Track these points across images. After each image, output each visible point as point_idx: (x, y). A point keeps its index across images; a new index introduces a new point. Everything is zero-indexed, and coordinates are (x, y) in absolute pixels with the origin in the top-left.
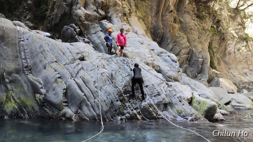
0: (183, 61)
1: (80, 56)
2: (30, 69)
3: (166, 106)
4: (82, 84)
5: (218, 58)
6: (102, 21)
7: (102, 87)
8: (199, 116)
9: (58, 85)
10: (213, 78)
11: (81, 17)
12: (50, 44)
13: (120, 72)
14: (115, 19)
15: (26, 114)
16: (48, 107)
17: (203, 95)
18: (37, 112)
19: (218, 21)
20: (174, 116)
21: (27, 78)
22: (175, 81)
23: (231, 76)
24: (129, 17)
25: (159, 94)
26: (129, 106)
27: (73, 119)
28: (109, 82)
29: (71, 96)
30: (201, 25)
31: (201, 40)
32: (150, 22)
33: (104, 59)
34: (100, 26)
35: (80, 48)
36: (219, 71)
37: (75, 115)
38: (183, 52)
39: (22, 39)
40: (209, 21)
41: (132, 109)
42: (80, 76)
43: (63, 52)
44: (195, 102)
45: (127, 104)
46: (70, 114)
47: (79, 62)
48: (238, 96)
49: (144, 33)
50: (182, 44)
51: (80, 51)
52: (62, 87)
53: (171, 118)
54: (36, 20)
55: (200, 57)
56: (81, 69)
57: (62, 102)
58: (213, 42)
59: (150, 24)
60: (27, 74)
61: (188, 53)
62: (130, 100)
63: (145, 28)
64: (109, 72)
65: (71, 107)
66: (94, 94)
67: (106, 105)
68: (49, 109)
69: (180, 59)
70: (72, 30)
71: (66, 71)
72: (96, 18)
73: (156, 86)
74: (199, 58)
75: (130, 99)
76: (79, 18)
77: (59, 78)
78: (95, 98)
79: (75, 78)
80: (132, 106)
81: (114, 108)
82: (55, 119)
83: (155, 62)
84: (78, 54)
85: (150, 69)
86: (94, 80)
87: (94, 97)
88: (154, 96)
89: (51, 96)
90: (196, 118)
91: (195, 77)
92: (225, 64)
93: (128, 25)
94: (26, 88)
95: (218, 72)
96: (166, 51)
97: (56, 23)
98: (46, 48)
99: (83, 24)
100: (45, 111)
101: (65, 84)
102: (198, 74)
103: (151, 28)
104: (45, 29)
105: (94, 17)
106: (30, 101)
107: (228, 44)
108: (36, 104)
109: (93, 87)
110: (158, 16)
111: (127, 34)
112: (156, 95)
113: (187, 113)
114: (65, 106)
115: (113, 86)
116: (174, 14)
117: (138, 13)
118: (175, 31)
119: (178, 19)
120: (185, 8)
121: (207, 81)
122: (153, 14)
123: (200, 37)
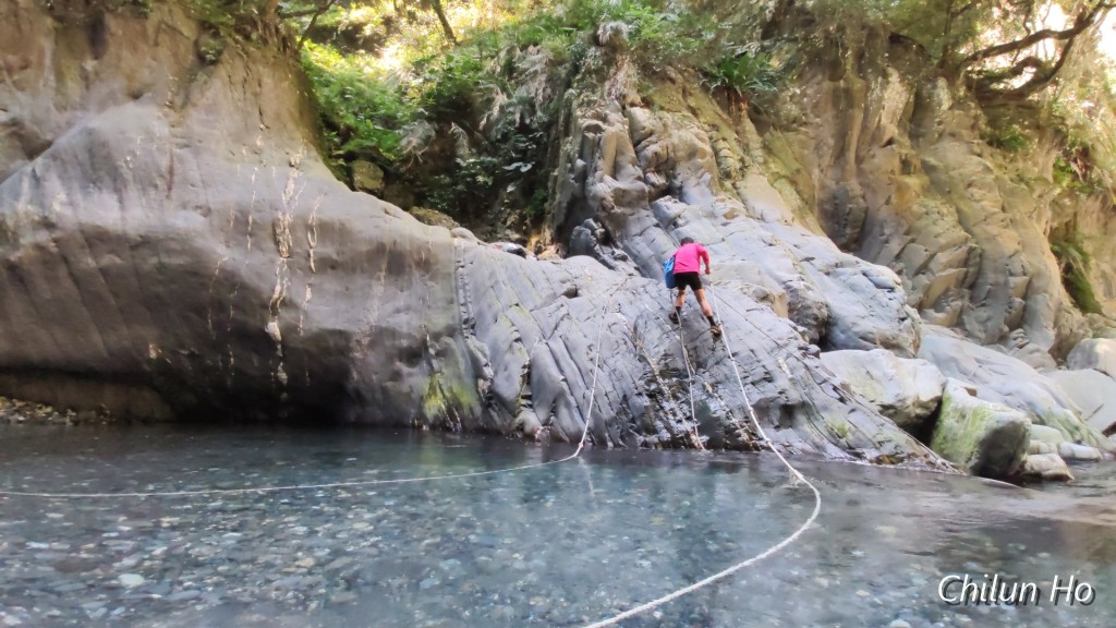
0: (948, 290)
6: (658, 201)
11: (605, 198)
14: (692, 190)
24: (741, 180)
30: (1010, 167)
31: (1015, 215)
32: (817, 185)
34: (654, 214)
38: (943, 261)
40: (1042, 151)
49: (789, 216)
50: (935, 234)
55: (1013, 271)
59: (816, 190)
61: (965, 263)
63: (796, 201)
69: (932, 284)
70: (589, 235)
72: (641, 196)
74: (1012, 274)
76: (601, 203)
91: (1000, 340)
93: (736, 200)
96: (854, 259)
99: (612, 216)
102: (1012, 329)
103: (821, 203)
105: (636, 193)
110: (842, 163)
111: (729, 223)
116: (901, 145)
117: (772, 165)
118: (907, 197)
119: (916, 162)
120: (940, 123)
121: (1050, 352)
122: (827, 160)
123: (1009, 204)
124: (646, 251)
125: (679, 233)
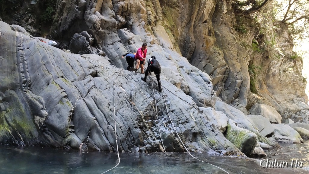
0: (218, 82)
1: (92, 70)
2: (29, 85)
3: (195, 136)
4: (94, 105)
5: (259, 80)
6: (121, 30)
7: (118, 110)
8: (235, 150)
9: (63, 106)
10: (253, 104)
11: (96, 23)
12: (56, 55)
13: (140, 92)
14: (137, 28)
15: (21, 140)
16: (50, 133)
17: (240, 124)
18: (36, 138)
19: (261, 35)
20: (204, 148)
21: (24, 96)
22: (207, 106)
23: (274, 102)
24: (155, 27)
25: (187, 121)
26: (150, 134)
27: (81, 148)
28: (127, 105)
29: (79, 119)
30: (240, 39)
31: (240, 58)
32: (179, 33)
33: (122, 76)
34: (119, 35)
35: (93, 61)
36: (260, 96)
37: (83, 144)
38: (218, 71)
39: (22, 48)
40: (250, 35)
41: (154, 138)
42: (91, 95)
43: (72, 65)
44: (230, 132)
45: (149, 132)
46: (77, 143)
47: (91, 79)
48: (282, 127)
49: (172, 46)
50: (217, 61)
51: (93, 65)
52: (69, 108)
53: (201, 151)
54: (40, 24)
55: (238, 78)
56: (93, 86)
57: (67, 127)
58: (254, 60)
59: (179, 35)
60: (26, 91)
61: (224, 73)
62: (152, 128)
63: (174, 40)
64: (128, 91)
65: (78, 133)
66: (108, 119)
67: (122, 133)
68: (50, 136)
69: (214, 80)
70: (84, 39)
71: (74, 88)
72: (114, 26)
73: (184, 112)
74: (237, 79)
75: (152, 126)
76: (94, 25)
77: (65, 97)
78: (109, 124)
79: (85, 98)
80: (154, 134)
81: (131, 137)
82: (58, 148)
83: (183, 81)
84: (90, 68)
85: (178, 90)
86: (108, 101)
87: (108, 122)
88: (182, 123)
89: (54, 119)
90: (232, 151)
91: (231, 102)
92: (268, 87)
93: (153, 36)
94: (23, 109)
95: (260, 98)
96: (197, 69)
97: (64, 29)
98: (51, 60)
99: (98, 33)
100: (46, 138)
101: (72, 105)
102: (235, 99)
103: (180, 41)
104: (50, 36)
105: (111, 24)
106: (28, 125)
107: (272, 64)
108: (34, 129)
109: (106, 110)
110: (189, 26)
111: (152, 46)
112: (184, 122)
113: (220, 145)
114: (70, 132)
115: (132, 109)
116: (209, 25)
117: (165, 22)
118: (209, 45)
119: (213, 32)
120: (222, 18)
121: (246, 107)
122: (184, 24)
123: (239, 53)
124: (115, 54)
125: (130, 47)
